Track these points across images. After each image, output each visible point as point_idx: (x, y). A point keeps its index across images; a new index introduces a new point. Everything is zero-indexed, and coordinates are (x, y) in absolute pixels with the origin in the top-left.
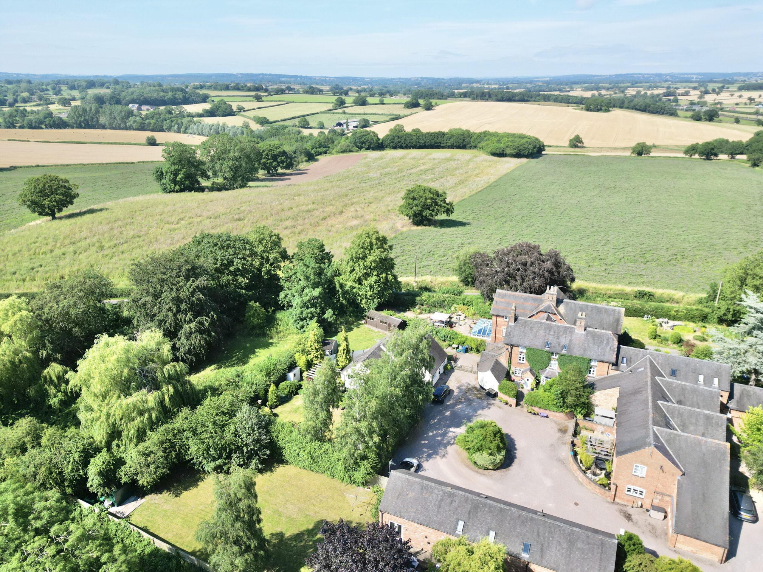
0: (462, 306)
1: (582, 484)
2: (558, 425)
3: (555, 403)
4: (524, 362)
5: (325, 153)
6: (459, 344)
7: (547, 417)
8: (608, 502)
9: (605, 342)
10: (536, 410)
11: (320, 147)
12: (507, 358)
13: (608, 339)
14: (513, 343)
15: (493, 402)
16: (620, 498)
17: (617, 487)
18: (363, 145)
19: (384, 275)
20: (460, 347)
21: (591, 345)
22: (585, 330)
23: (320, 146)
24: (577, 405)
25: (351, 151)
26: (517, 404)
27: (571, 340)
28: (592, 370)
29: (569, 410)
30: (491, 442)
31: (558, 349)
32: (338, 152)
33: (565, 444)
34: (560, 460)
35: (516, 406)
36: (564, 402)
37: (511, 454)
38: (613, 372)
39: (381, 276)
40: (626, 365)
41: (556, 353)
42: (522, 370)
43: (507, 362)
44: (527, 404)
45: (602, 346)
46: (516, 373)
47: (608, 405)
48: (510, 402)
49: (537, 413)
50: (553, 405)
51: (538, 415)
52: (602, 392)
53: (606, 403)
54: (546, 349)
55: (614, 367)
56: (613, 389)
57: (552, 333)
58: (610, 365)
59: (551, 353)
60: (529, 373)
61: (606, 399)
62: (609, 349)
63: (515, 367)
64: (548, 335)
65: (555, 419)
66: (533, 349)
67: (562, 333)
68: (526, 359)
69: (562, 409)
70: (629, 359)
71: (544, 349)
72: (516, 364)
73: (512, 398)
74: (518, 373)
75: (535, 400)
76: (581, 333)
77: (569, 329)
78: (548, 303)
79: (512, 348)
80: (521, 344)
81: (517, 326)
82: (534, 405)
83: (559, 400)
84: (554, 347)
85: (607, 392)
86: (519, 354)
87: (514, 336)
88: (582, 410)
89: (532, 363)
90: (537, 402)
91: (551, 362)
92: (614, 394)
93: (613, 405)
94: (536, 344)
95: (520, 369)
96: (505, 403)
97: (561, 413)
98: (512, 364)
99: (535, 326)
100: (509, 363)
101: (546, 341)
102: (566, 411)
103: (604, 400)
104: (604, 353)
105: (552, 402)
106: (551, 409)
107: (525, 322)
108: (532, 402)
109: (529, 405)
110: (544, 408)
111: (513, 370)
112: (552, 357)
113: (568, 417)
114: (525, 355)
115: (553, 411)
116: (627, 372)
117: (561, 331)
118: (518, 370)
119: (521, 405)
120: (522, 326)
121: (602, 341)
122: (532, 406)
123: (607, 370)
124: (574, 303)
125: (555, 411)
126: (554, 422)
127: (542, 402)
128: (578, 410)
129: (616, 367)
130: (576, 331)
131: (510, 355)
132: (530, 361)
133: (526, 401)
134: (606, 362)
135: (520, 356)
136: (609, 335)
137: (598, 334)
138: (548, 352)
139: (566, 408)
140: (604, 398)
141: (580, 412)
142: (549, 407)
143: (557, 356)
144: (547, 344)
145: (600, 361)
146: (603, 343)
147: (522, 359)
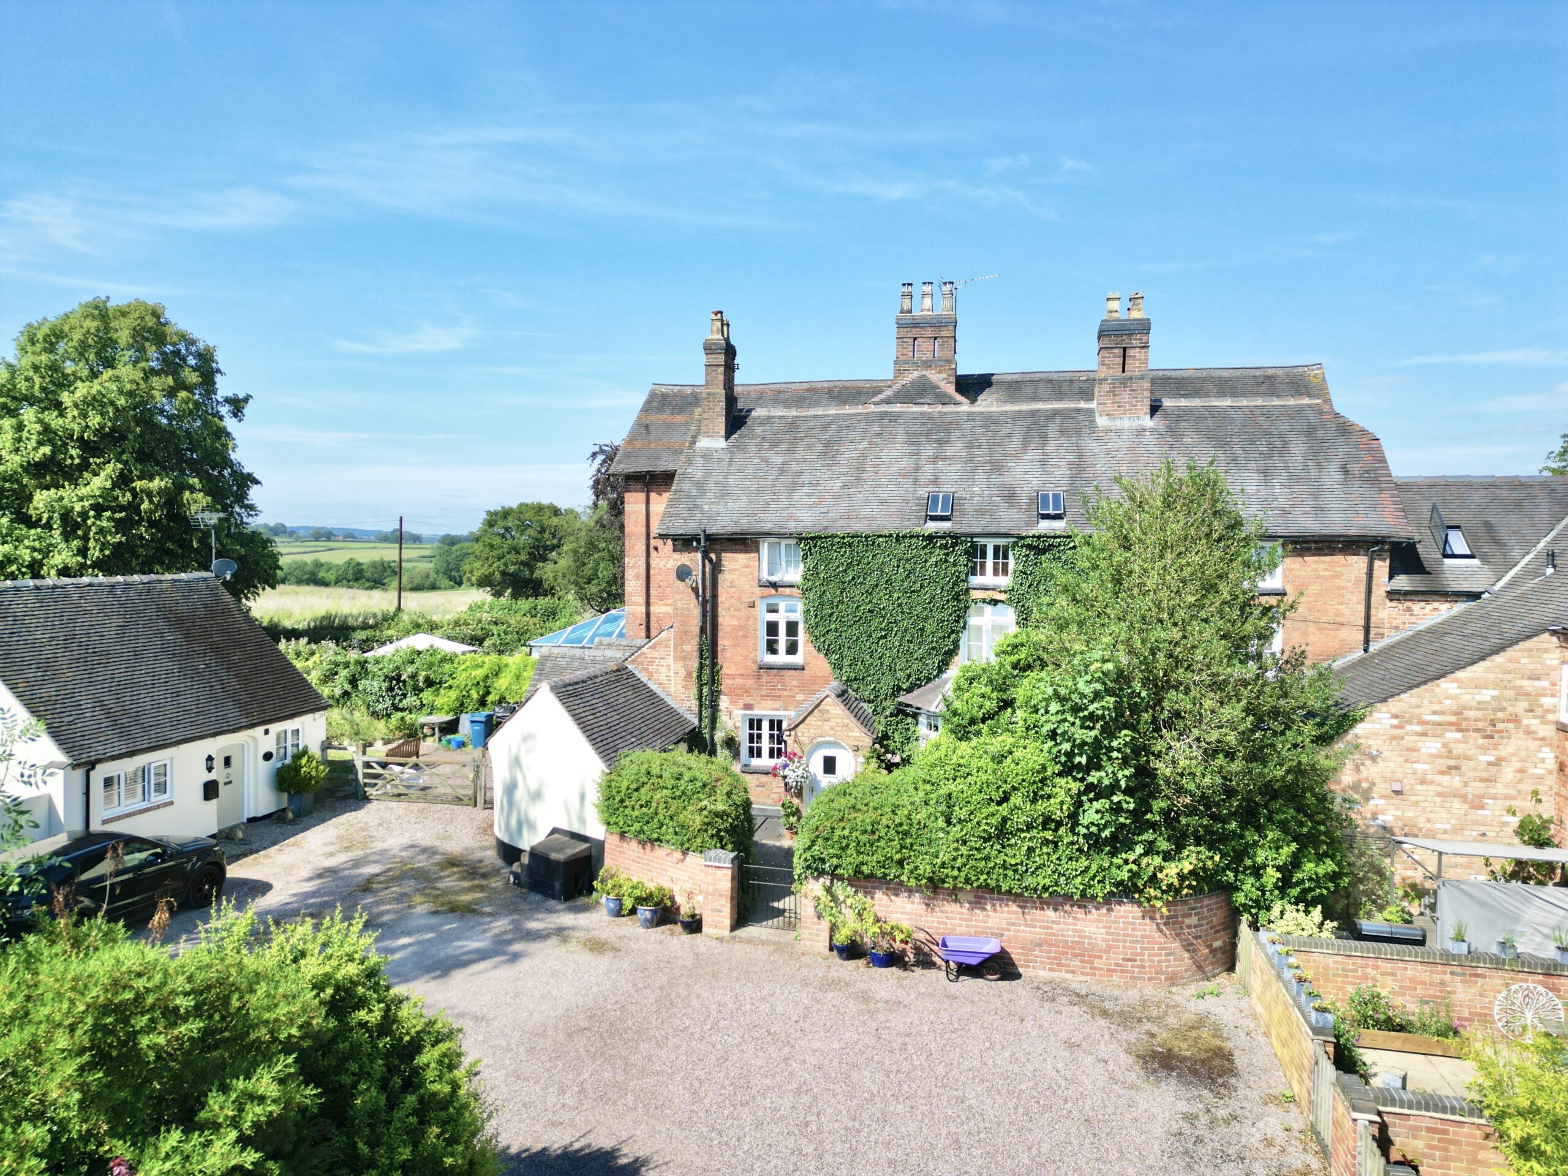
2: (1125, 1018)
3: (1058, 806)
7: (1000, 965)
13: (1311, 433)
14: (723, 523)
20: (465, 720)
22: (1155, 409)
24: (1251, 812)
26: (745, 910)
27: (1078, 468)
29: (1189, 861)
31: (1011, 519)
36: (1144, 785)
38: (1410, 621)
40: (1475, 562)
41: (1002, 542)
42: (789, 717)
43: (689, 675)
44: (821, 873)
45: (1287, 468)
46: (751, 749)
47: (1476, 822)
48: (690, 895)
49: (918, 951)
50: (1049, 835)
51: (925, 961)
52: (1414, 701)
53: (1457, 805)
54: (932, 527)
55: (1403, 582)
56: (1499, 659)
57: (956, 449)
58: (1377, 564)
59: (966, 552)
60: (836, 710)
61: (1456, 768)
62: (1339, 477)
63: (741, 703)
64: (935, 463)
65: (1077, 982)
66: (851, 541)
67: (1016, 444)
68: (809, 630)
69: (1132, 857)
70: (1481, 532)
71: (917, 530)
72: (750, 683)
73: (701, 849)
74: (765, 745)
75: (884, 821)
76: (1135, 424)
77: (1058, 419)
78: (916, 374)
79: (716, 568)
80: (767, 527)
81: (742, 449)
82: (879, 873)
83: (1099, 768)
84: (981, 513)
85: (1454, 698)
86: (761, 606)
87: (723, 496)
88: (1296, 862)
89: (846, 652)
90: (906, 834)
91: (973, 620)
92: (1511, 709)
93: (1527, 806)
94: (866, 512)
95: (777, 714)
96: (644, 912)
97: (1127, 912)
98: (726, 684)
99: (851, 435)
100: (705, 678)
101: (923, 492)
102: (1171, 871)
103: (1439, 778)
104: (1316, 499)
105: (1034, 801)
106: (1029, 881)
107: (793, 425)
108: (864, 838)
109: (841, 878)
110: (967, 881)
111: (730, 724)
112: (976, 580)
113: (1189, 947)
114: (800, 606)
115: (1055, 899)
116: (1512, 583)
117: (1009, 435)
118: (765, 725)
119: (781, 912)
120: (774, 445)
121: (1278, 444)
122: (863, 881)
123: (1362, 608)
124: (1050, 381)
125: (1068, 897)
126: (1079, 998)
127: (948, 822)
128: (1264, 866)
129: (1417, 577)
130: (1101, 421)
131: (704, 616)
132: (832, 636)
133: (813, 843)
134: (1350, 545)
135: (772, 617)
136: (1309, 413)
137: (1239, 417)
138: (945, 546)
139: (1164, 845)
140: (1438, 756)
141: (1284, 885)
142: (1016, 855)
143: (1005, 565)
144: (935, 505)
145: (1302, 545)
146: (1283, 451)
147: (783, 638)
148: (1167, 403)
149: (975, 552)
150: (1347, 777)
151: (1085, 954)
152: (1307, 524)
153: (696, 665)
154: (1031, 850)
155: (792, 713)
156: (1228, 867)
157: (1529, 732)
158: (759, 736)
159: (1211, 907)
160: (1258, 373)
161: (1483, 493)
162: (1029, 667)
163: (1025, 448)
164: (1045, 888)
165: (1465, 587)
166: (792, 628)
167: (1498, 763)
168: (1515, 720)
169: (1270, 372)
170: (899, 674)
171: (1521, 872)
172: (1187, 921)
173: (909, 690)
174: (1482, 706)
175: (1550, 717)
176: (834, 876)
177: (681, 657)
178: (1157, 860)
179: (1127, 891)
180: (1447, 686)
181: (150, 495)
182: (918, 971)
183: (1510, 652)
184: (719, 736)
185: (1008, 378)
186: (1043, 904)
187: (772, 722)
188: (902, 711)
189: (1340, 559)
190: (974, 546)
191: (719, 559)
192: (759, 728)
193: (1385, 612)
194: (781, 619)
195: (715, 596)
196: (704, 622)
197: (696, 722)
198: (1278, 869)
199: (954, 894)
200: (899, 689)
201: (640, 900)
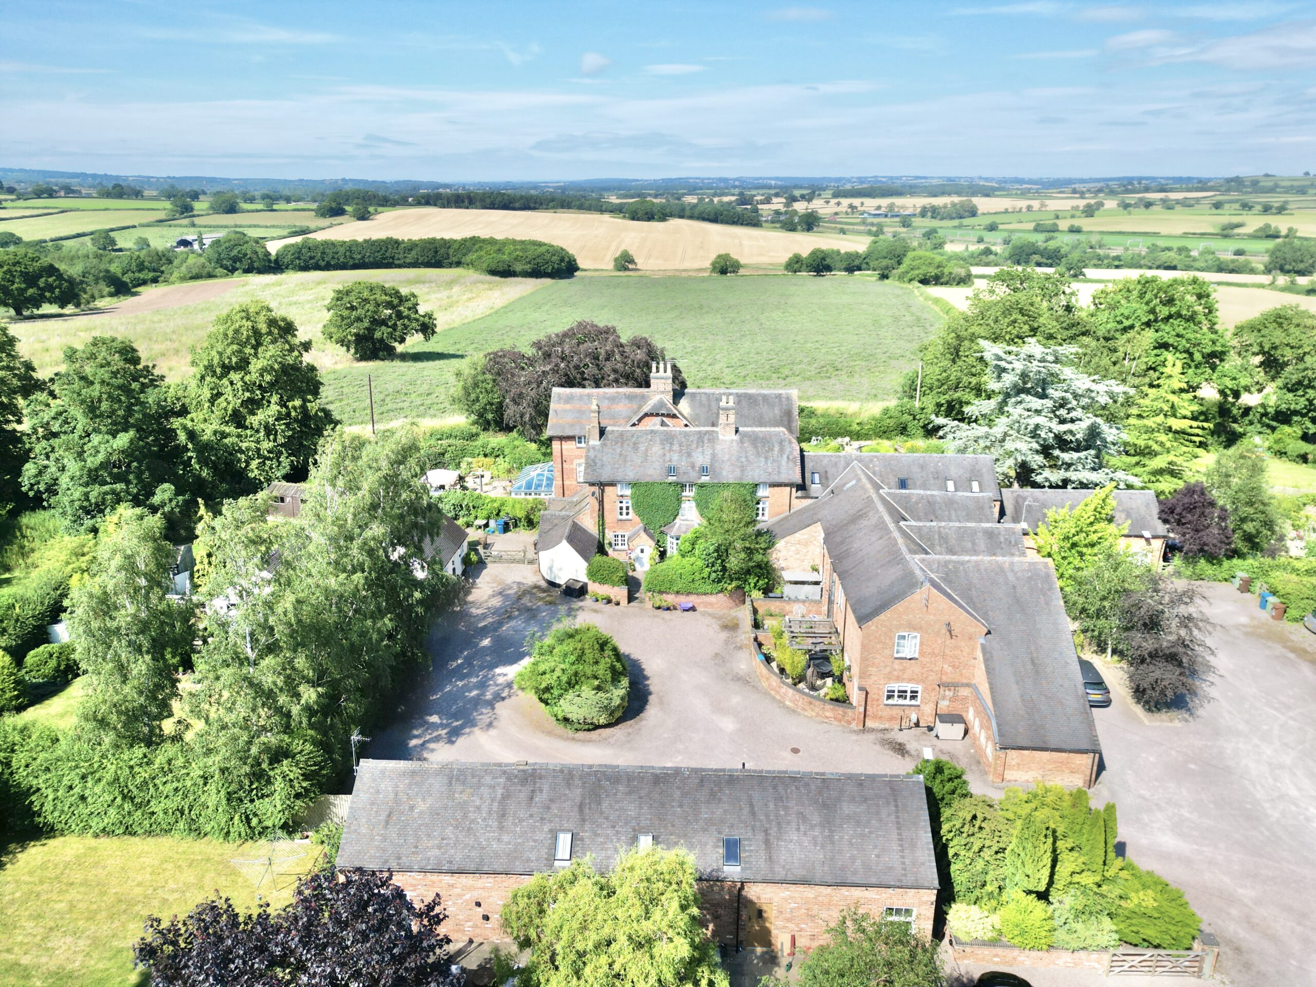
0: (481, 458)
1: (794, 711)
2: (719, 618)
3: (705, 575)
4: (629, 517)
5: (155, 281)
6: (488, 518)
7: (693, 609)
8: (855, 731)
9: (777, 449)
10: (670, 599)
11: (140, 271)
12: (596, 514)
13: (781, 443)
14: (604, 478)
15: (581, 604)
16: (875, 717)
17: (867, 693)
18: (238, 264)
19: (297, 403)
20: (492, 523)
21: (752, 458)
22: (737, 431)
23: (141, 267)
24: (748, 572)
25: (210, 276)
26: (631, 599)
27: (714, 456)
28: (760, 506)
29: (734, 584)
30: (597, 663)
31: (693, 476)
32: (183, 279)
33: (740, 648)
34: (739, 680)
35: (630, 601)
36: (724, 569)
37: (639, 690)
38: (800, 504)
39: (290, 404)
40: (819, 485)
41: (691, 484)
42: (627, 534)
43: (595, 523)
44: (650, 591)
45: (772, 456)
46: (615, 544)
47: (803, 565)
48: (616, 597)
49: (674, 607)
50: (703, 581)
51: (675, 609)
52: (789, 538)
53: (799, 561)
54: (670, 479)
55: (800, 494)
56: (808, 528)
57: (676, 447)
58: (793, 489)
59: (681, 487)
60: (644, 536)
61: (799, 553)
62: (787, 460)
63: (612, 531)
64: (670, 453)
65: (710, 610)
66: (647, 484)
67: (694, 446)
68: (634, 510)
69: (721, 584)
70: (824, 475)
71: (666, 481)
72: (615, 524)
73: (618, 586)
74: (620, 543)
75: (666, 578)
76: (730, 438)
77: (707, 436)
78: (658, 397)
79: (603, 491)
80: (619, 478)
81: (606, 445)
82: (665, 590)
83: (714, 566)
84: (685, 473)
85: (798, 537)
86: (618, 502)
87: (602, 467)
88: (758, 581)
89: (645, 516)
90: (671, 581)
91: (683, 505)
93: (812, 562)
94: (650, 473)
95: (623, 533)
96: (602, 601)
97: (721, 595)
98: (606, 526)
99: (642, 440)
100: (600, 524)
101: (667, 465)
102: (729, 588)
103: (794, 555)
104: (779, 468)
105: (700, 574)
106: (699, 590)
107: (622, 435)
108: (661, 583)
109: (657, 592)
110: (685, 591)
111: (609, 537)
112: (683, 495)
113: (734, 601)
114: (630, 503)
115: (704, 594)
117: (692, 441)
118: (620, 537)
119: (637, 600)
120: (616, 443)
121: (771, 447)
122: (661, 592)
123: (789, 501)
124: (706, 393)
125: (708, 593)
126: (710, 615)
127: (681, 579)
128: (751, 583)
129: (804, 492)
130: (720, 436)
131: (600, 506)
132: (641, 511)
134: (786, 485)
135: (621, 505)
136: (781, 434)
137: (761, 437)
138: (674, 485)
139: (728, 582)
140: (794, 550)
141: (755, 587)
142: (696, 585)
143: (692, 490)
144: (671, 470)
145: (774, 485)
146: (772, 450)
147: (624, 511)
148: (741, 429)
149: (683, 486)
150: (774, 556)
151: (711, 604)
152: (776, 479)
153: (597, 520)
154: (699, 584)
156: (743, 584)
157: (815, 544)
158: (618, 540)
159: (739, 592)
161: (828, 459)
162: (699, 537)
163: (697, 447)
164: (703, 592)
165: (815, 495)
166: (627, 508)
167: (808, 552)
168: (812, 542)
170: (661, 522)
172: (734, 596)
173: (664, 528)
174: (804, 539)
176: (655, 590)
177: (592, 518)
178: (727, 585)
179: (721, 591)
181: (295, 408)
182: (674, 611)
183: (811, 527)
184: (606, 541)
186: (702, 595)
187: (622, 536)
188: (662, 534)
189: (783, 488)
190: (683, 484)
191: (604, 488)
192: (618, 538)
193: (795, 502)
195: (603, 500)
196: (600, 508)
197: (598, 538)
198: (754, 583)
199: (682, 594)
200: (661, 527)
201: (600, 598)
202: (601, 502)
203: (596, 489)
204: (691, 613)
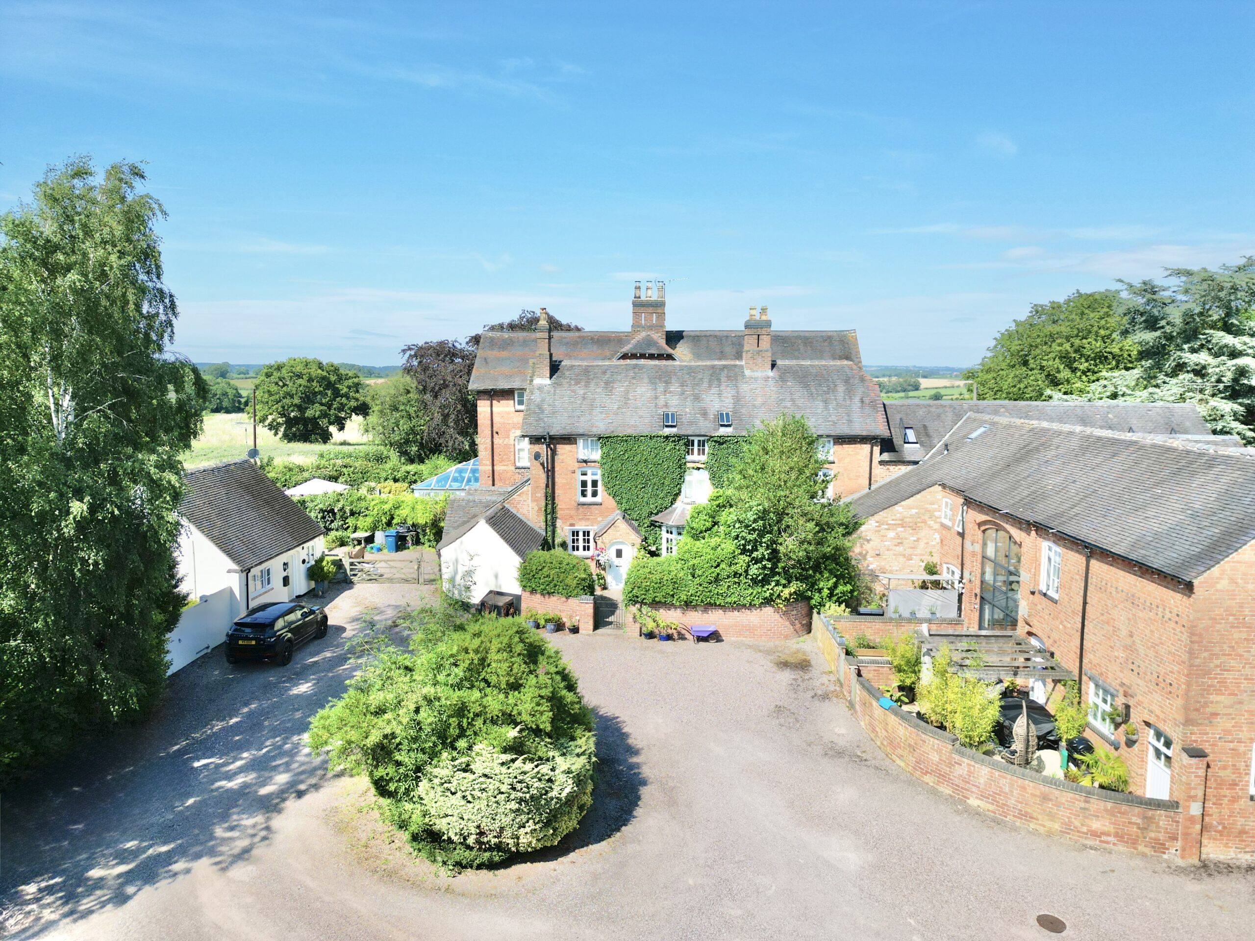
0: (390, 483)
1: (996, 821)
2: (768, 652)
3: (740, 567)
4: (598, 499)
6: (374, 528)
7: (714, 636)
9: (841, 389)
10: (673, 617)
12: (541, 494)
13: (847, 381)
14: (557, 429)
16: (1226, 832)
17: (1207, 764)
20: (379, 536)
21: (801, 401)
22: (773, 366)
24: (818, 566)
26: (599, 622)
27: (737, 399)
29: (793, 587)
31: (705, 426)
33: (825, 697)
34: (840, 754)
35: (596, 627)
36: (774, 556)
37: (618, 775)
38: (886, 475)
40: (918, 445)
41: (702, 439)
42: (593, 529)
43: (540, 509)
44: (636, 602)
45: (836, 399)
46: (573, 547)
47: (909, 566)
48: (571, 617)
49: (679, 633)
50: (736, 580)
51: (682, 637)
52: (885, 515)
53: (901, 559)
54: (667, 431)
55: (886, 456)
56: (918, 496)
57: (675, 387)
58: (875, 448)
59: (685, 444)
60: (622, 525)
61: (901, 543)
62: (859, 404)
63: (568, 523)
64: (665, 395)
65: (748, 641)
66: (626, 439)
67: (705, 385)
68: (605, 485)
69: (770, 587)
70: (922, 430)
71: (660, 433)
72: (573, 512)
73: (577, 595)
74: (581, 544)
75: (665, 578)
76: (764, 374)
77: (726, 371)
78: (643, 334)
79: (554, 452)
80: (581, 431)
81: (560, 385)
82: (663, 600)
83: (757, 550)
84: (691, 423)
85: (900, 513)
86: (579, 472)
87: (554, 413)
88: (835, 586)
89: (624, 496)
90: (675, 583)
91: (687, 478)
92: (923, 517)
93: (928, 559)
94: (632, 423)
95: (586, 528)
96: (550, 626)
97: (768, 610)
98: (559, 513)
99: (619, 378)
100: (549, 511)
101: (661, 412)
102: (786, 593)
103: (895, 548)
104: (849, 416)
105: (730, 566)
106: (729, 600)
107: (586, 371)
108: (656, 586)
109: (645, 604)
110: (702, 601)
111: (562, 534)
112: (689, 458)
113: (793, 624)
114: (599, 472)
115: (738, 606)
116: (931, 457)
117: (701, 379)
118: (581, 534)
119: (611, 623)
120: (577, 383)
121: (832, 386)
122: (656, 604)
123: (868, 469)
124: (716, 336)
125: (744, 606)
126: (750, 647)
127: (693, 577)
128: (823, 589)
129: (892, 454)
130: (747, 373)
131: (548, 478)
132: (617, 487)
133: (633, 589)
134: (862, 440)
135: (584, 478)
136: (847, 369)
137: (814, 371)
138: (674, 441)
139: (783, 582)
140: (894, 539)
141: (831, 596)
142: (722, 589)
143: (704, 450)
144: (668, 420)
145: (842, 440)
146: (834, 390)
147: (589, 489)
148: (779, 362)
149: (689, 444)
150: (857, 550)
151: (751, 627)
152: (844, 429)
153: (544, 504)
154: (729, 586)
155: (595, 527)
156: (808, 590)
157: (930, 527)
158: (578, 540)
159: (802, 607)
160: (824, 334)
161: (924, 410)
162: (724, 506)
163: (710, 386)
164: (735, 603)
165: (912, 459)
167: (918, 540)
168: (924, 522)
169: (829, 334)
170: (652, 506)
171: (924, 586)
172: (793, 613)
173: (657, 514)
174: (912, 516)
175: (938, 520)
176: (642, 603)
177: (535, 500)
178: (781, 588)
179: (768, 601)
180: (897, 508)
182: (680, 641)
183: (923, 493)
184: (558, 541)
185: (693, 334)
186: (734, 609)
187: (584, 532)
188: (653, 524)
189: (858, 446)
190: (688, 440)
191: (555, 447)
192: (578, 535)
193: (878, 470)
194: (589, 479)
195: (553, 467)
196: (548, 481)
197: (544, 534)
198: (829, 589)
199: (695, 607)
200: (652, 513)
201: (547, 621)
202: (550, 473)
203: (542, 448)
204: (711, 645)
